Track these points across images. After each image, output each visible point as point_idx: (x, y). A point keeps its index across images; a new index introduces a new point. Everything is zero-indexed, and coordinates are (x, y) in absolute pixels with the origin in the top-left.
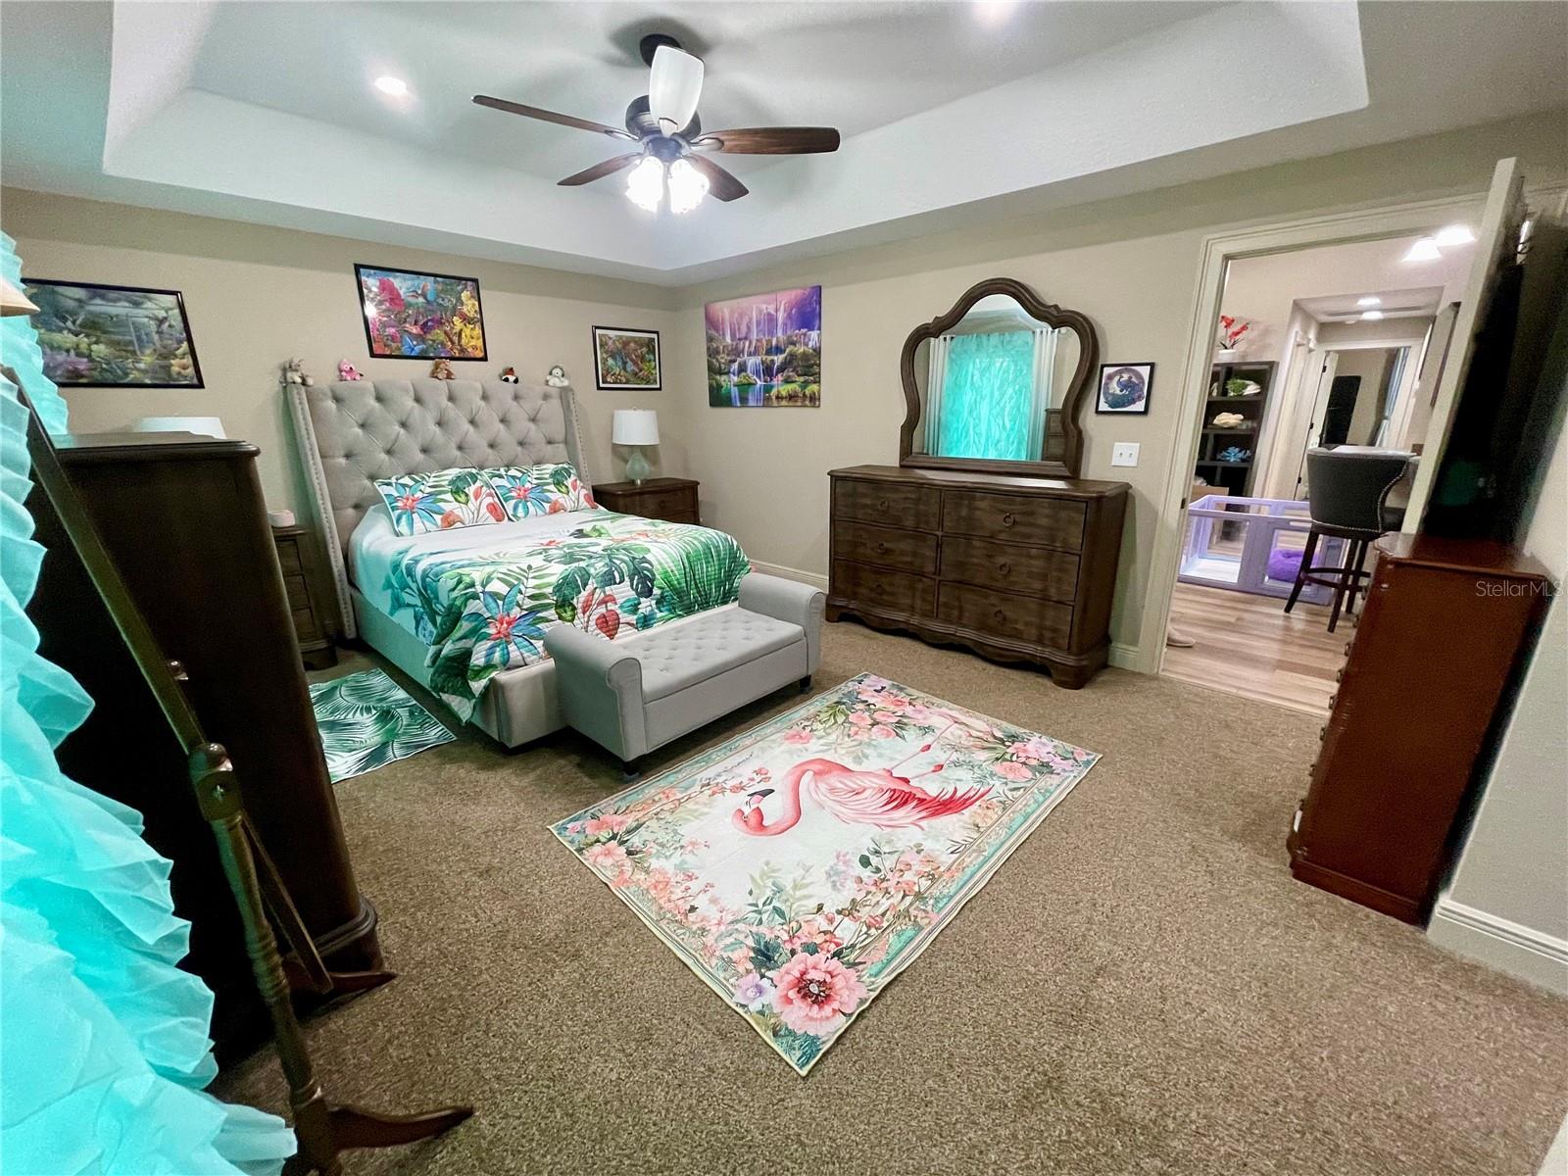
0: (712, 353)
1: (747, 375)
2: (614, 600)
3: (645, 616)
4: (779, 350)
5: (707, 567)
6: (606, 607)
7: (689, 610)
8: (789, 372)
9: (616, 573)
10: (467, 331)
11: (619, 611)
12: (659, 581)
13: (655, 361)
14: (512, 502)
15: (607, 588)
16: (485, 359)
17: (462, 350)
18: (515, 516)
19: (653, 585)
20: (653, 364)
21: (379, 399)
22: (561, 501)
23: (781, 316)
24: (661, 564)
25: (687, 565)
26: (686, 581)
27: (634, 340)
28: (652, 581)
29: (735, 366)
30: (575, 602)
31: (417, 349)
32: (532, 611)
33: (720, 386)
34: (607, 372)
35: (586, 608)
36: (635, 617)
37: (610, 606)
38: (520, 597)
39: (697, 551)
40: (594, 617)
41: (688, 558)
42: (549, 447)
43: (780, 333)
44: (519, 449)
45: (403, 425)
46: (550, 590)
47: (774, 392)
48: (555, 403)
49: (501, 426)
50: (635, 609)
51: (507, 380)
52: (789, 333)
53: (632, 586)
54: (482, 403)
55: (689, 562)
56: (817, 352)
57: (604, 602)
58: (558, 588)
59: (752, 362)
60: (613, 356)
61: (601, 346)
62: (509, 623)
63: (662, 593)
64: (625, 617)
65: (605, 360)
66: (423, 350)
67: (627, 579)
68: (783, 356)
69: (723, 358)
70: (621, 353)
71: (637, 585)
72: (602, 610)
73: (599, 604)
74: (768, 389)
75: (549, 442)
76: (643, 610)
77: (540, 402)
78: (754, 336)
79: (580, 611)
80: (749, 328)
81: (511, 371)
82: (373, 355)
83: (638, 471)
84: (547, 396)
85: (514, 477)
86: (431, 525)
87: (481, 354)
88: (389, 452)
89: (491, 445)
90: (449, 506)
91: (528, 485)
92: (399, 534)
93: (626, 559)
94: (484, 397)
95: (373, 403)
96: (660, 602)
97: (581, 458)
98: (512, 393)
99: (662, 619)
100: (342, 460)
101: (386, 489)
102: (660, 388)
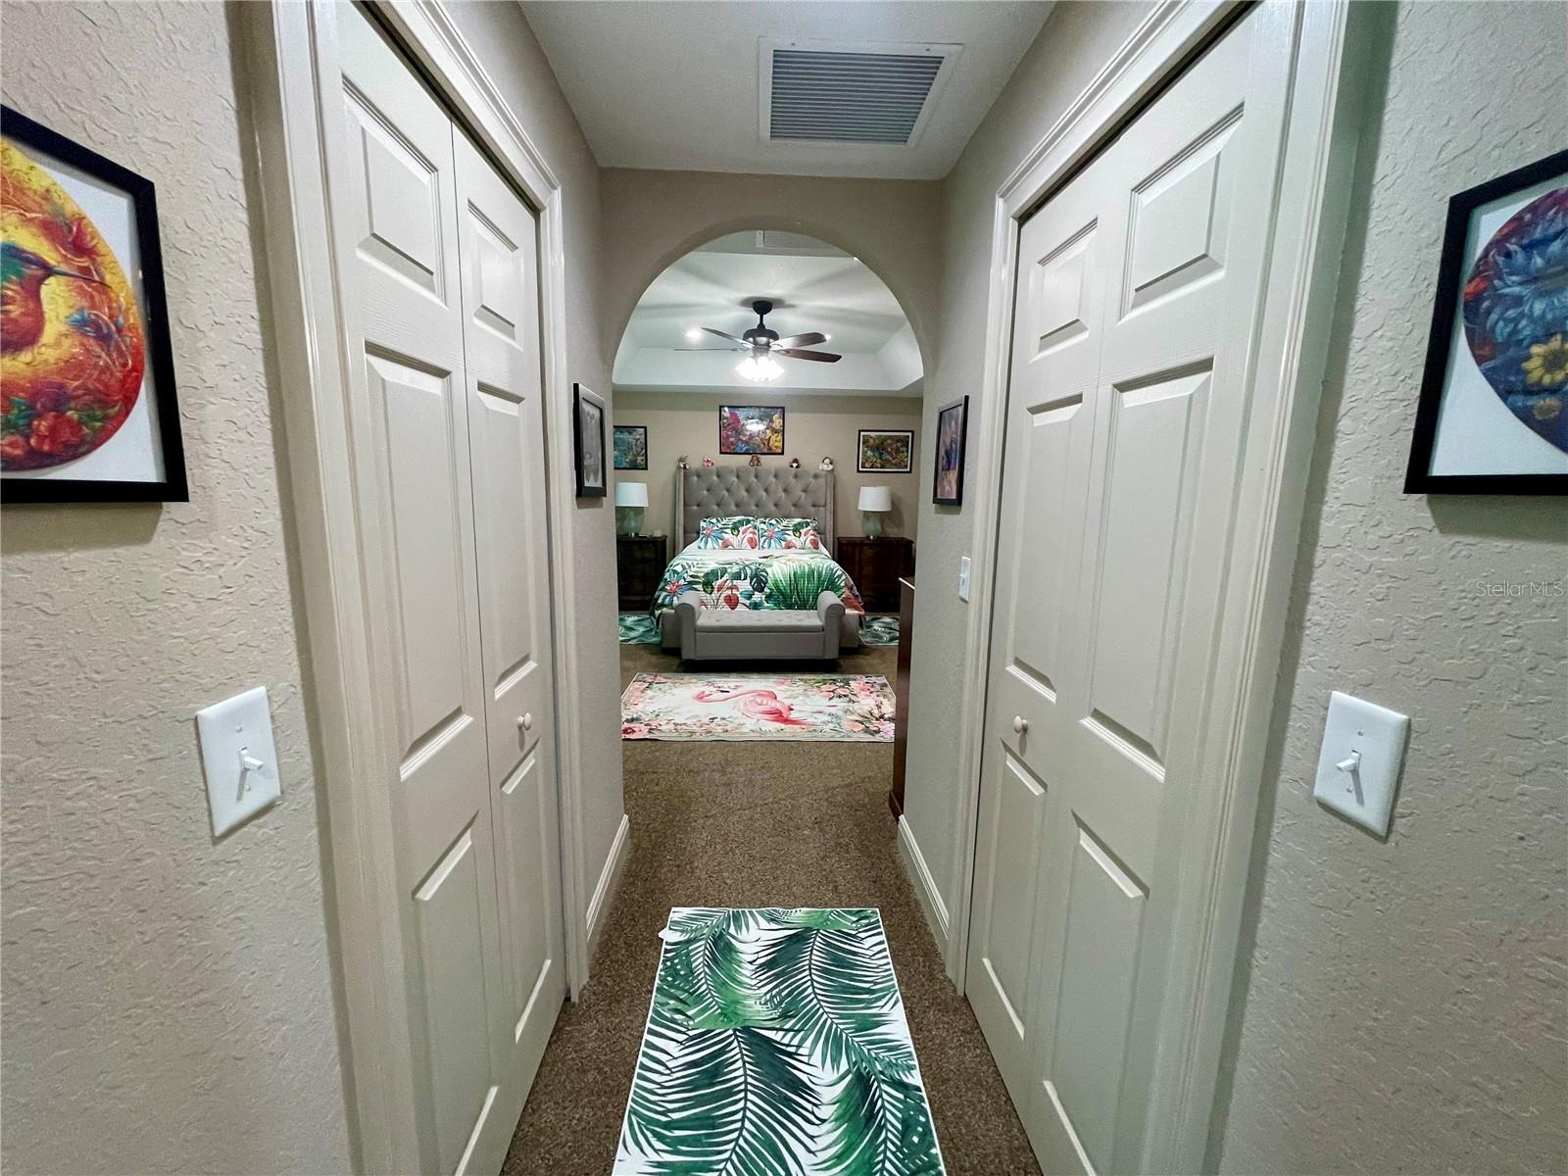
2: (737, 589)
3: (755, 603)
5: (808, 584)
6: (732, 591)
7: (790, 607)
9: (742, 575)
10: (773, 438)
11: (739, 596)
12: (770, 585)
13: (907, 451)
14: (764, 538)
15: (734, 581)
16: (782, 453)
17: (770, 449)
18: (762, 545)
19: (765, 586)
20: (907, 454)
21: (718, 476)
22: (794, 541)
24: (774, 575)
25: (793, 579)
26: (791, 589)
27: (890, 437)
28: (765, 584)
30: (714, 584)
31: (744, 449)
32: (690, 583)
34: (866, 460)
35: (720, 589)
37: (735, 591)
38: (686, 575)
39: (804, 571)
40: (723, 595)
41: (795, 575)
42: (812, 508)
44: (792, 508)
45: (728, 490)
46: (702, 575)
48: (822, 481)
49: (784, 494)
50: (750, 597)
51: (792, 466)
53: (751, 583)
54: (774, 480)
55: (795, 578)
57: (731, 588)
58: (707, 575)
60: (872, 450)
61: (863, 443)
62: (677, 586)
63: (771, 592)
64: (742, 600)
65: (864, 453)
66: (747, 449)
67: (748, 579)
70: (879, 447)
71: (754, 584)
72: (729, 592)
73: (728, 589)
75: (814, 506)
76: (755, 599)
77: (811, 479)
79: (716, 589)
81: (796, 461)
82: (721, 453)
83: (872, 529)
84: (816, 476)
85: (771, 524)
86: (716, 547)
87: (780, 451)
88: (718, 505)
89: (776, 505)
90: (728, 536)
91: (777, 530)
92: (700, 548)
93: (754, 568)
94: (776, 476)
95: (715, 478)
96: (769, 597)
97: (830, 517)
98: (793, 473)
99: (768, 608)
100: (695, 508)
101: (703, 524)
102: (910, 472)
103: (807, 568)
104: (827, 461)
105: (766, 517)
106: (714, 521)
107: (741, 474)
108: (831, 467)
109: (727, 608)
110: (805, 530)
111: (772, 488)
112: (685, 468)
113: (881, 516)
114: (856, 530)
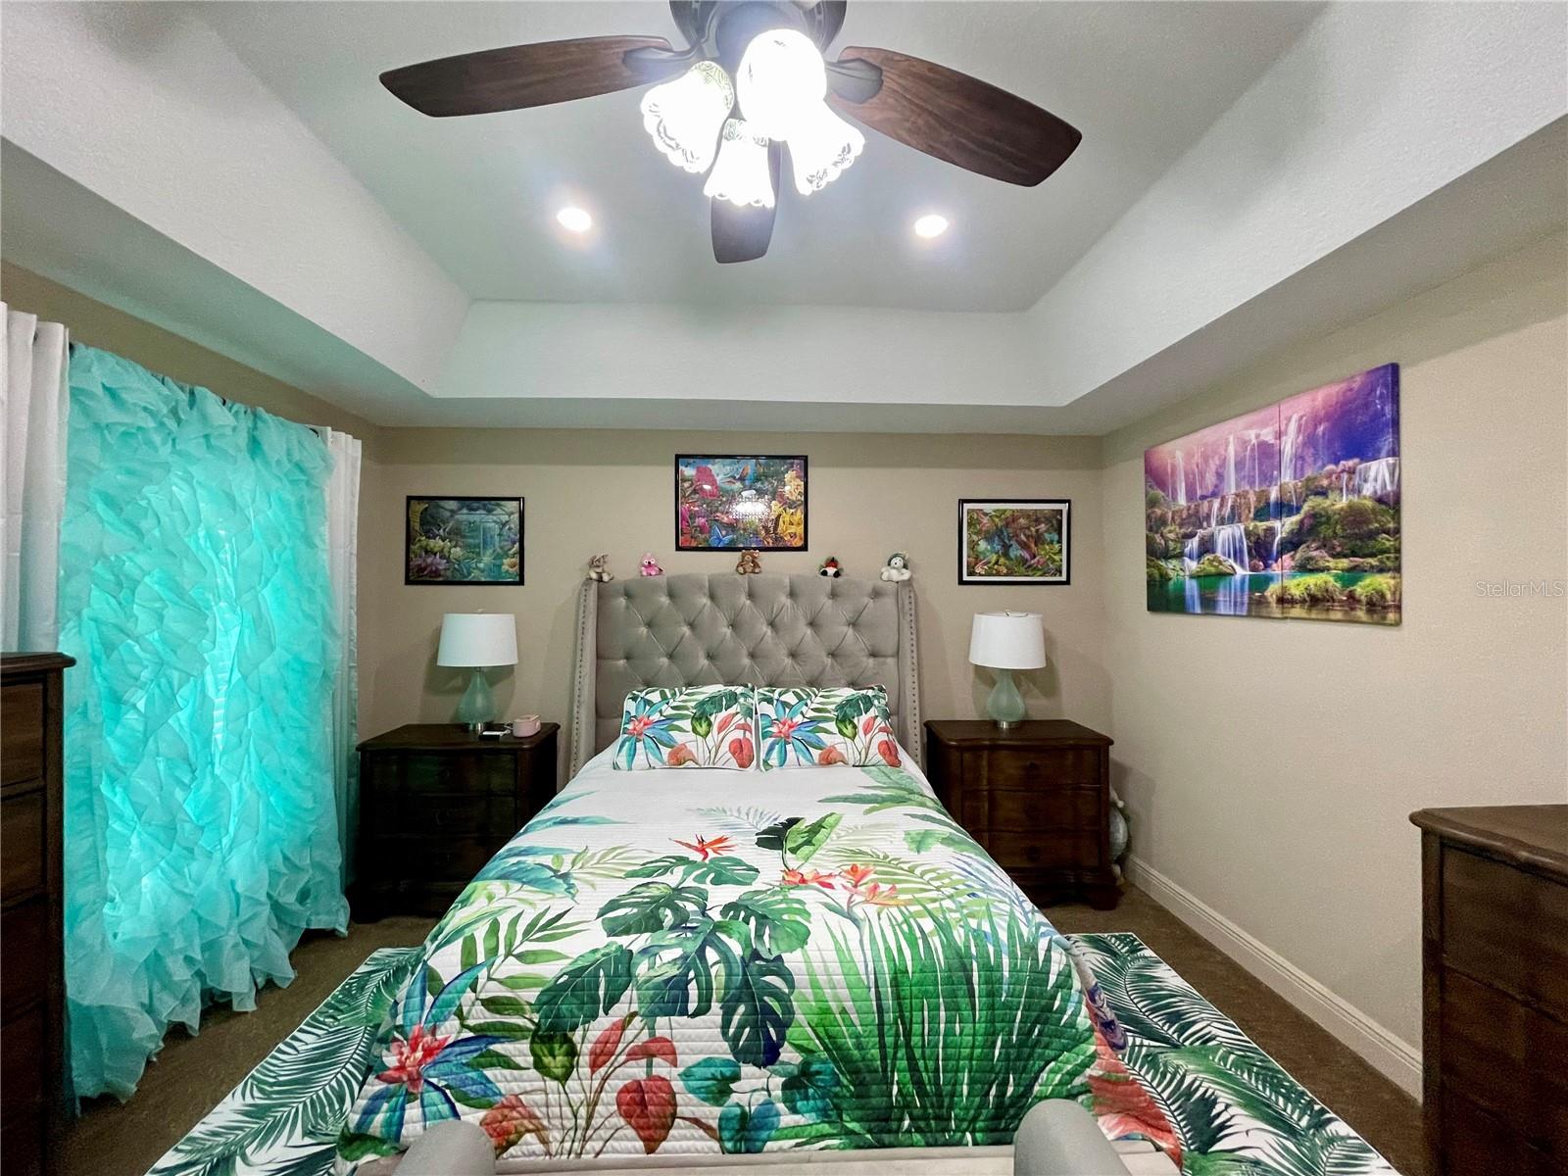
0: (1155, 524)
1: (1216, 559)
2: (671, 1054)
3: (744, 1116)
4: (1283, 508)
5: (950, 1021)
6: (650, 1065)
7: (882, 1126)
8: (1311, 551)
9: (693, 990)
10: (786, 517)
11: (678, 1085)
12: (802, 1030)
13: (1060, 541)
14: (770, 740)
15: (661, 1021)
16: (804, 548)
17: (776, 540)
18: (765, 762)
19: (782, 1038)
20: (1057, 546)
21: (671, 595)
22: (840, 748)
23: (1289, 446)
24: (815, 985)
25: (889, 1003)
26: (882, 1046)
27: (1026, 514)
28: (782, 1026)
29: (1193, 544)
30: (577, 1036)
31: (727, 539)
32: (484, 1034)
33: (1165, 578)
34: (977, 558)
35: (601, 1056)
36: (717, 1111)
37: (661, 1068)
38: (469, 995)
39: (926, 968)
40: (616, 1084)
41: (896, 983)
42: (871, 661)
43: (1287, 478)
44: (829, 661)
45: (692, 625)
46: (533, 995)
47: (1273, 590)
48: (888, 602)
49: (809, 631)
50: (720, 1089)
51: (825, 573)
52: (1309, 473)
53: (726, 1025)
54: (788, 602)
55: (898, 997)
56: (1391, 503)
57: (645, 1053)
58: (553, 994)
59: (1225, 535)
60: (989, 539)
61: (970, 525)
62: (429, 1052)
63: (806, 1064)
64: (689, 1104)
65: (973, 545)
66: (732, 541)
67: (716, 1006)
68: (1296, 518)
69: (1172, 532)
70: (1003, 533)
71: (741, 1027)
72: (637, 1071)
73: (633, 1055)
74: (1259, 583)
75: (873, 655)
76: (743, 1099)
77: (866, 600)
78: (1231, 489)
79: (584, 1060)
80: (1220, 476)
81: (832, 562)
82: (679, 548)
83: (1007, 707)
84: (876, 594)
85: (785, 704)
86: (653, 761)
87: (800, 543)
88: (671, 656)
89: (793, 655)
90: (685, 736)
91: (799, 719)
92: (616, 767)
93: (736, 949)
94: (792, 594)
95: (664, 600)
96: (797, 1085)
97: (910, 681)
98: (829, 588)
99: (794, 1132)
100: (622, 662)
101: (629, 706)
102: (1068, 582)
103: (936, 942)
104: (898, 562)
105: (772, 685)
106: (655, 697)
107: (720, 593)
108: (906, 575)
109: (628, 1144)
110: (864, 718)
111: (786, 617)
112: (600, 580)
113: (1019, 678)
114: (962, 705)
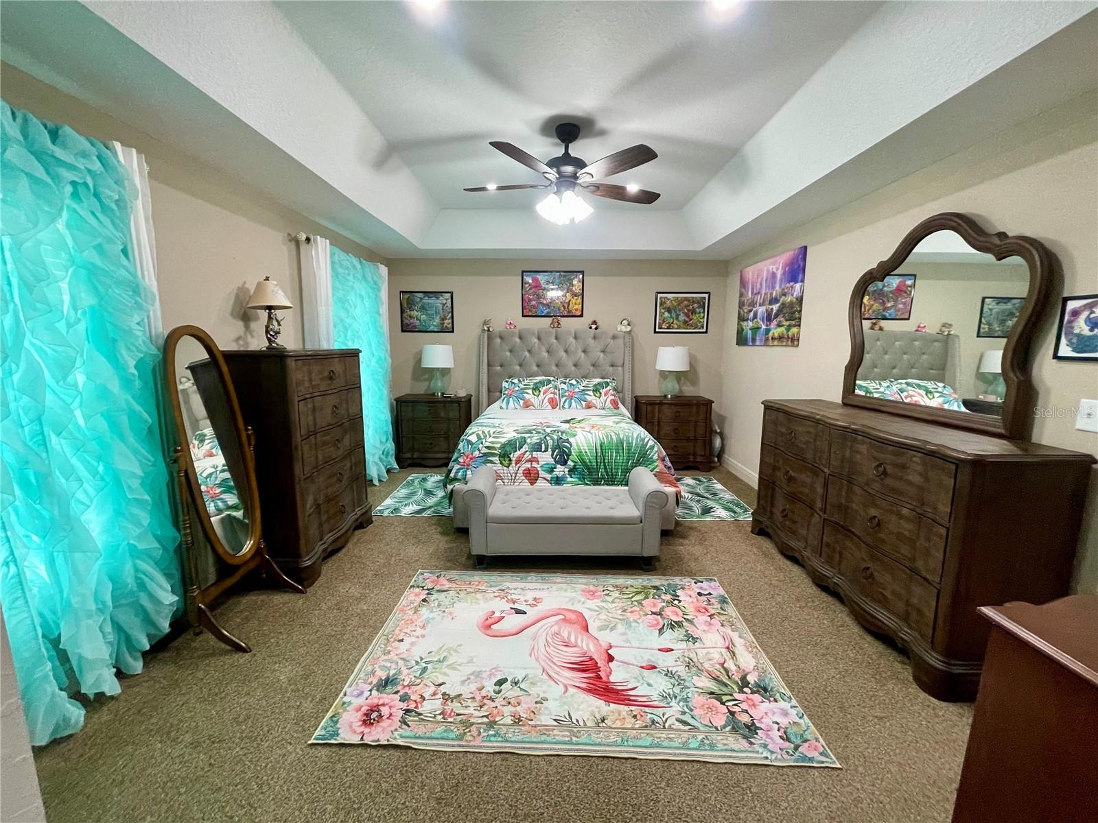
0: (741, 305)
1: (757, 322)
2: (537, 461)
3: (557, 477)
4: (775, 301)
5: (616, 456)
6: (531, 464)
7: (596, 482)
8: (780, 318)
9: (543, 445)
10: (573, 301)
11: (539, 469)
12: (574, 456)
13: (704, 313)
14: (564, 398)
15: (534, 453)
16: (581, 316)
17: (569, 312)
18: (563, 407)
19: (568, 459)
20: (702, 315)
21: (520, 338)
22: (594, 401)
23: (779, 274)
24: (578, 446)
25: (599, 451)
26: (597, 462)
27: (686, 299)
28: (568, 456)
29: (752, 314)
30: (511, 456)
31: (545, 312)
32: (485, 455)
33: (743, 330)
34: (663, 321)
35: (518, 461)
36: (550, 476)
37: (535, 465)
38: (481, 445)
39: (610, 442)
40: (522, 468)
41: (601, 446)
42: (611, 368)
43: (777, 288)
44: (591, 368)
45: (529, 351)
46: (498, 446)
47: (770, 334)
48: (620, 341)
49: (583, 355)
50: (551, 470)
51: (591, 328)
52: (783, 286)
53: (552, 455)
54: (574, 341)
55: (602, 449)
56: (800, 300)
57: (531, 461)
58: (504, 446)
59: (761, 310)
60: (669, 312)
61: (661, 304)
62: (471, 459)
63: (575, 466)
64: (542, 474)
65: (661, 314)
66: (548, 312)
67: (550, 450)
68: (778, 305)
69: (746, 309)
70: (676, 309)
71: (556, 456)
72: (528, 465)
73: (527, 461)
74: (768, 331)
75: (612, 366)
76: (557, 473)
77: (610, 340)
78: (763, 292)
79: (514, 462)
80: (761, 284)
81: (595, 322)
82: (523, 316)
83: (670, 389)
84: (614, 337)
85: (571, 384)
86: (517, 406)
87: (579, 314)
88: (520, 365)
89: (575, 365)
90: (529, 396)
91: (577, 390)
92: (501, 408)
93: (555, 437)
94: (576, 338)
95: (517, 340)
96: (572, 471)
97: (628, 376)
98: (592, 335)
99: (571, 483)
100: (499, 368)
101: (505, 384)
102: (706, 332)
103: (614, 437)
104: (625, 322)
105: (566, 377)
106: (516, 381)
107: (543, 336)
108: (629, 328)
109: (526, 484)
110: (605, 390)
111: (572, 348)
112: (489, 330)
113: (679, 375)
114: (652, 389)
